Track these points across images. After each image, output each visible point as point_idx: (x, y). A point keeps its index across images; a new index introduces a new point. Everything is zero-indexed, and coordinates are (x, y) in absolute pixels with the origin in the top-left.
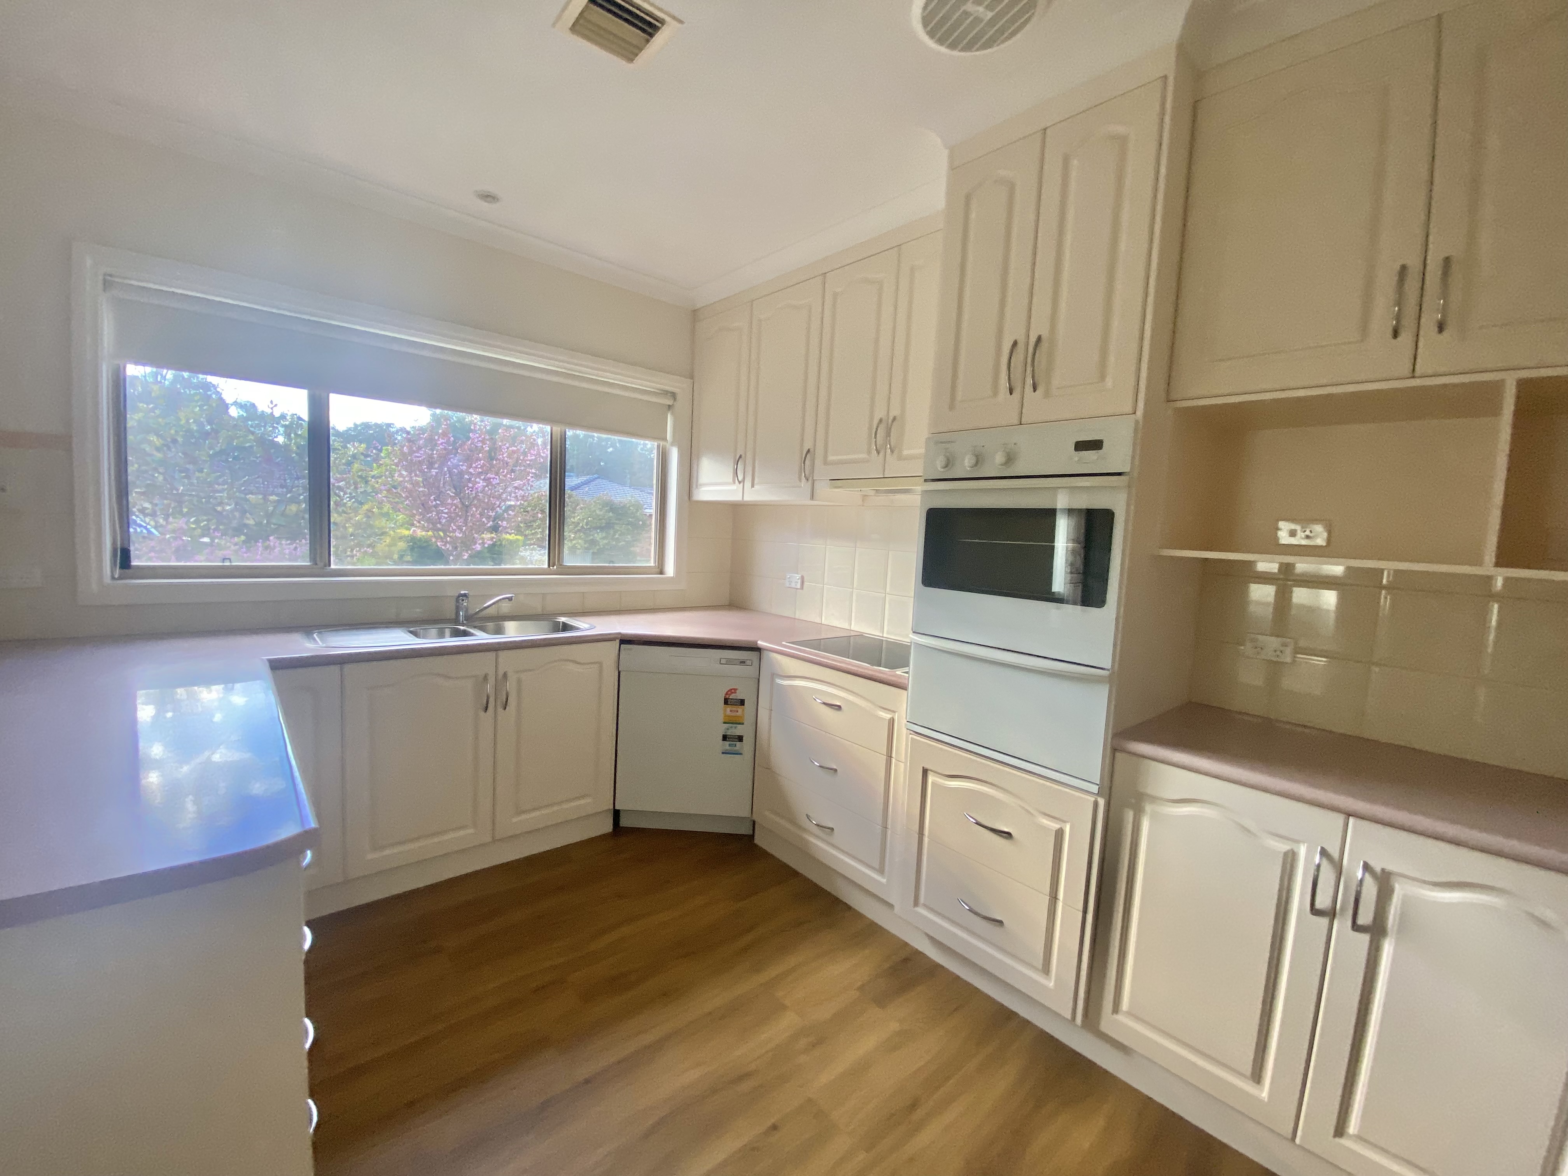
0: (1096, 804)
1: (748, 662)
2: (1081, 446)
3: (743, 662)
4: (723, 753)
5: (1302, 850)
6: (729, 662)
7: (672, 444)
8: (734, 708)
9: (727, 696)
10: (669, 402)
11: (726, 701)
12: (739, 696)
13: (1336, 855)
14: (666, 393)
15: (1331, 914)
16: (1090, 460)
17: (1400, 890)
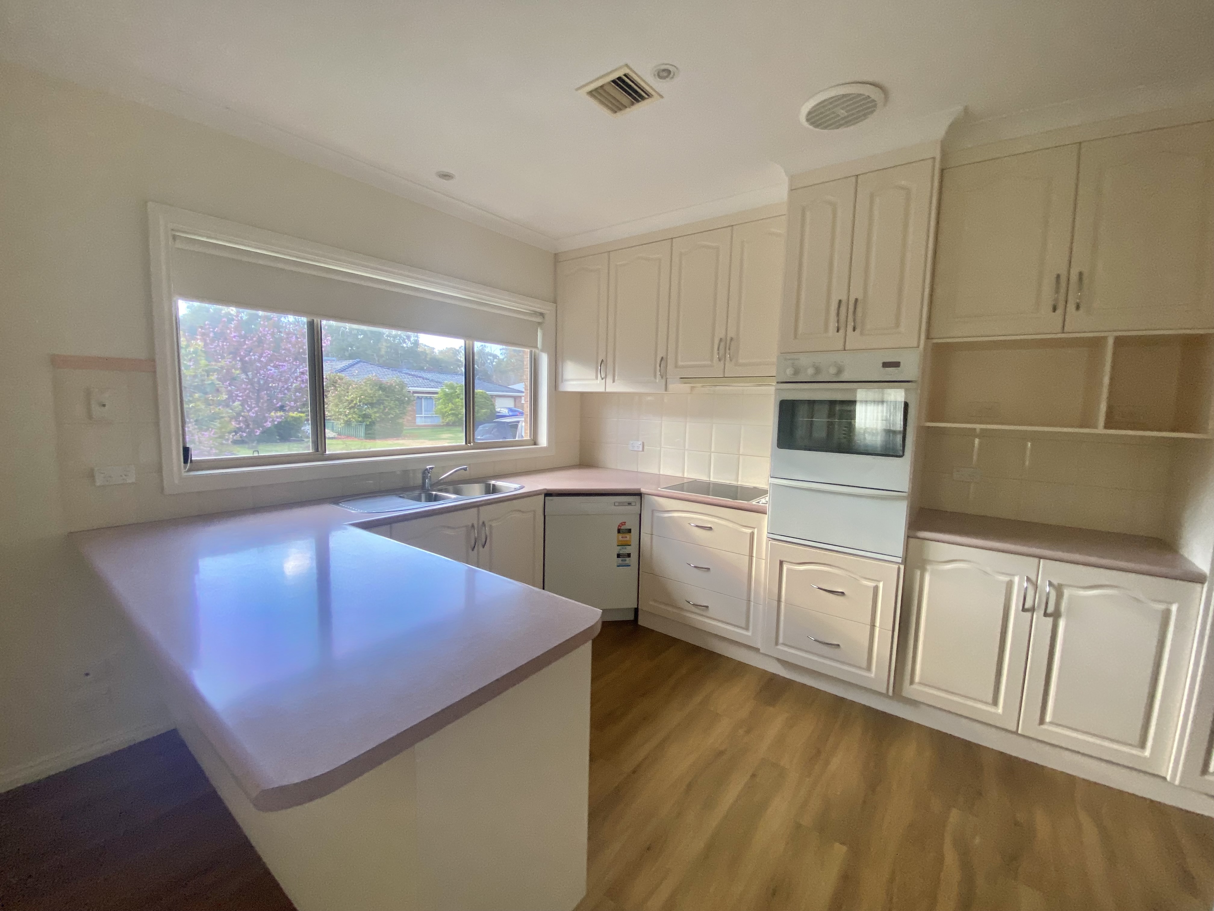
0: (899, 569)
1: (633, 504)
2: (886, 365)
3: (630, 504)
4: (618, 566)
5: (1016, 579)
6: (621, 504)
7: (543, 350)
8: (624, 535)
9: (620, 528)
10: (539, 320)
11: (619, 531)
12: (627, 527)
13: (1033, 578)
14: (535, 313)
15: (1032, 610)
16: (892, 373)
17: (1067, 592)
